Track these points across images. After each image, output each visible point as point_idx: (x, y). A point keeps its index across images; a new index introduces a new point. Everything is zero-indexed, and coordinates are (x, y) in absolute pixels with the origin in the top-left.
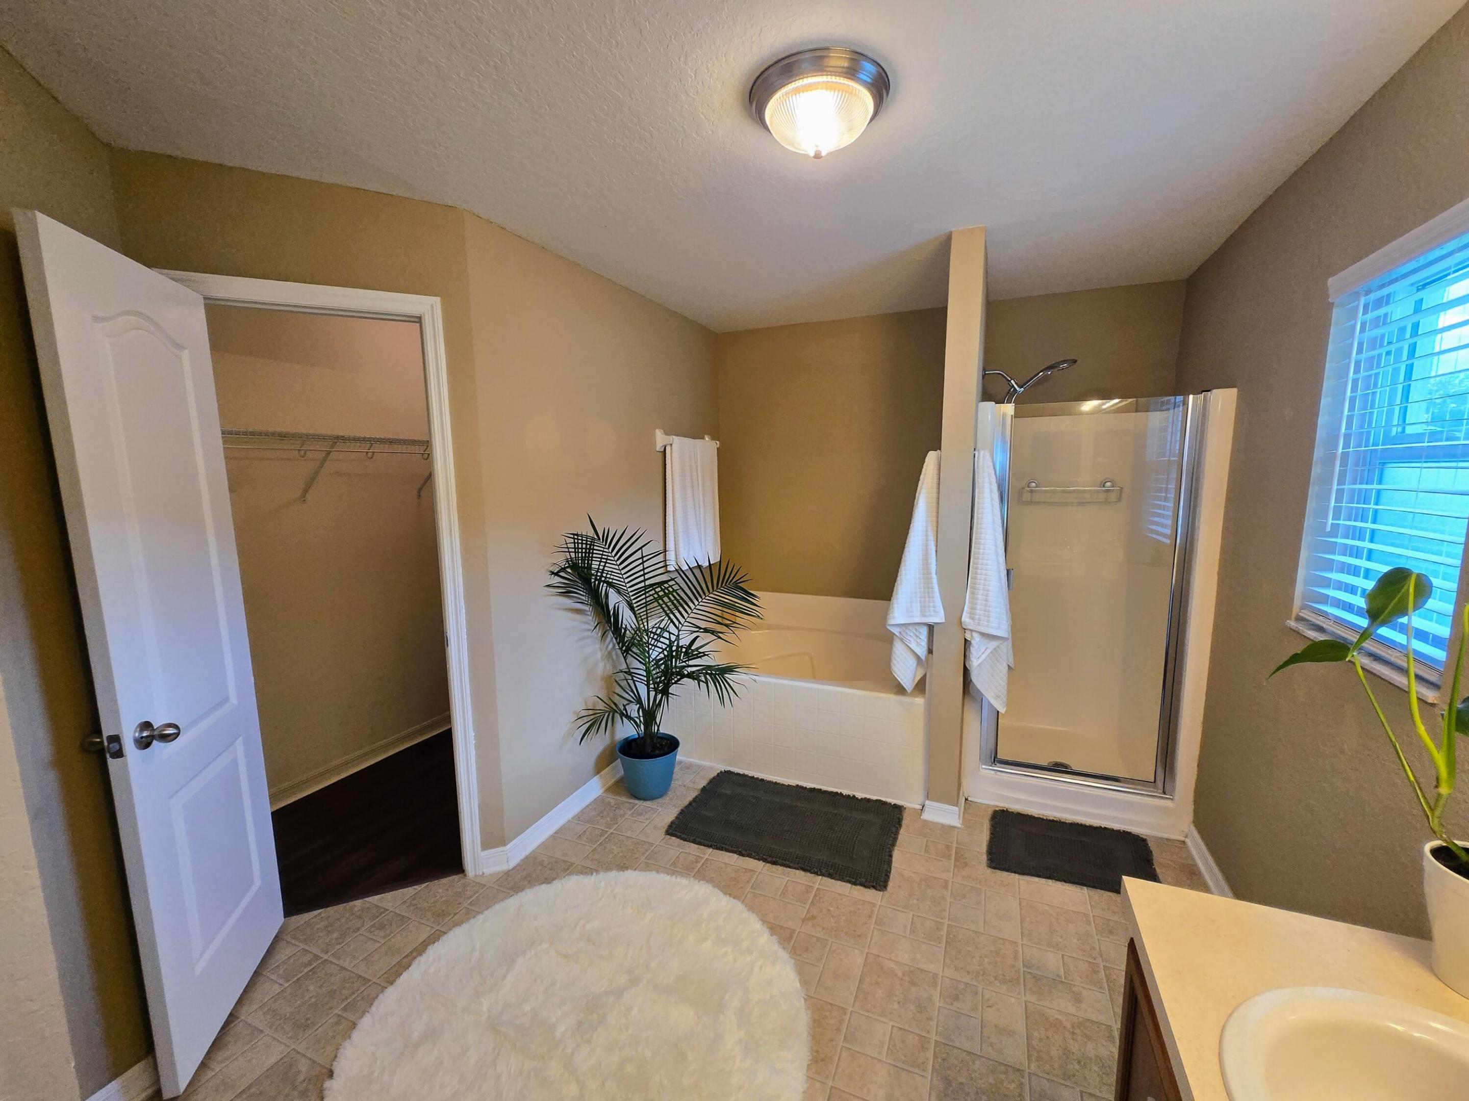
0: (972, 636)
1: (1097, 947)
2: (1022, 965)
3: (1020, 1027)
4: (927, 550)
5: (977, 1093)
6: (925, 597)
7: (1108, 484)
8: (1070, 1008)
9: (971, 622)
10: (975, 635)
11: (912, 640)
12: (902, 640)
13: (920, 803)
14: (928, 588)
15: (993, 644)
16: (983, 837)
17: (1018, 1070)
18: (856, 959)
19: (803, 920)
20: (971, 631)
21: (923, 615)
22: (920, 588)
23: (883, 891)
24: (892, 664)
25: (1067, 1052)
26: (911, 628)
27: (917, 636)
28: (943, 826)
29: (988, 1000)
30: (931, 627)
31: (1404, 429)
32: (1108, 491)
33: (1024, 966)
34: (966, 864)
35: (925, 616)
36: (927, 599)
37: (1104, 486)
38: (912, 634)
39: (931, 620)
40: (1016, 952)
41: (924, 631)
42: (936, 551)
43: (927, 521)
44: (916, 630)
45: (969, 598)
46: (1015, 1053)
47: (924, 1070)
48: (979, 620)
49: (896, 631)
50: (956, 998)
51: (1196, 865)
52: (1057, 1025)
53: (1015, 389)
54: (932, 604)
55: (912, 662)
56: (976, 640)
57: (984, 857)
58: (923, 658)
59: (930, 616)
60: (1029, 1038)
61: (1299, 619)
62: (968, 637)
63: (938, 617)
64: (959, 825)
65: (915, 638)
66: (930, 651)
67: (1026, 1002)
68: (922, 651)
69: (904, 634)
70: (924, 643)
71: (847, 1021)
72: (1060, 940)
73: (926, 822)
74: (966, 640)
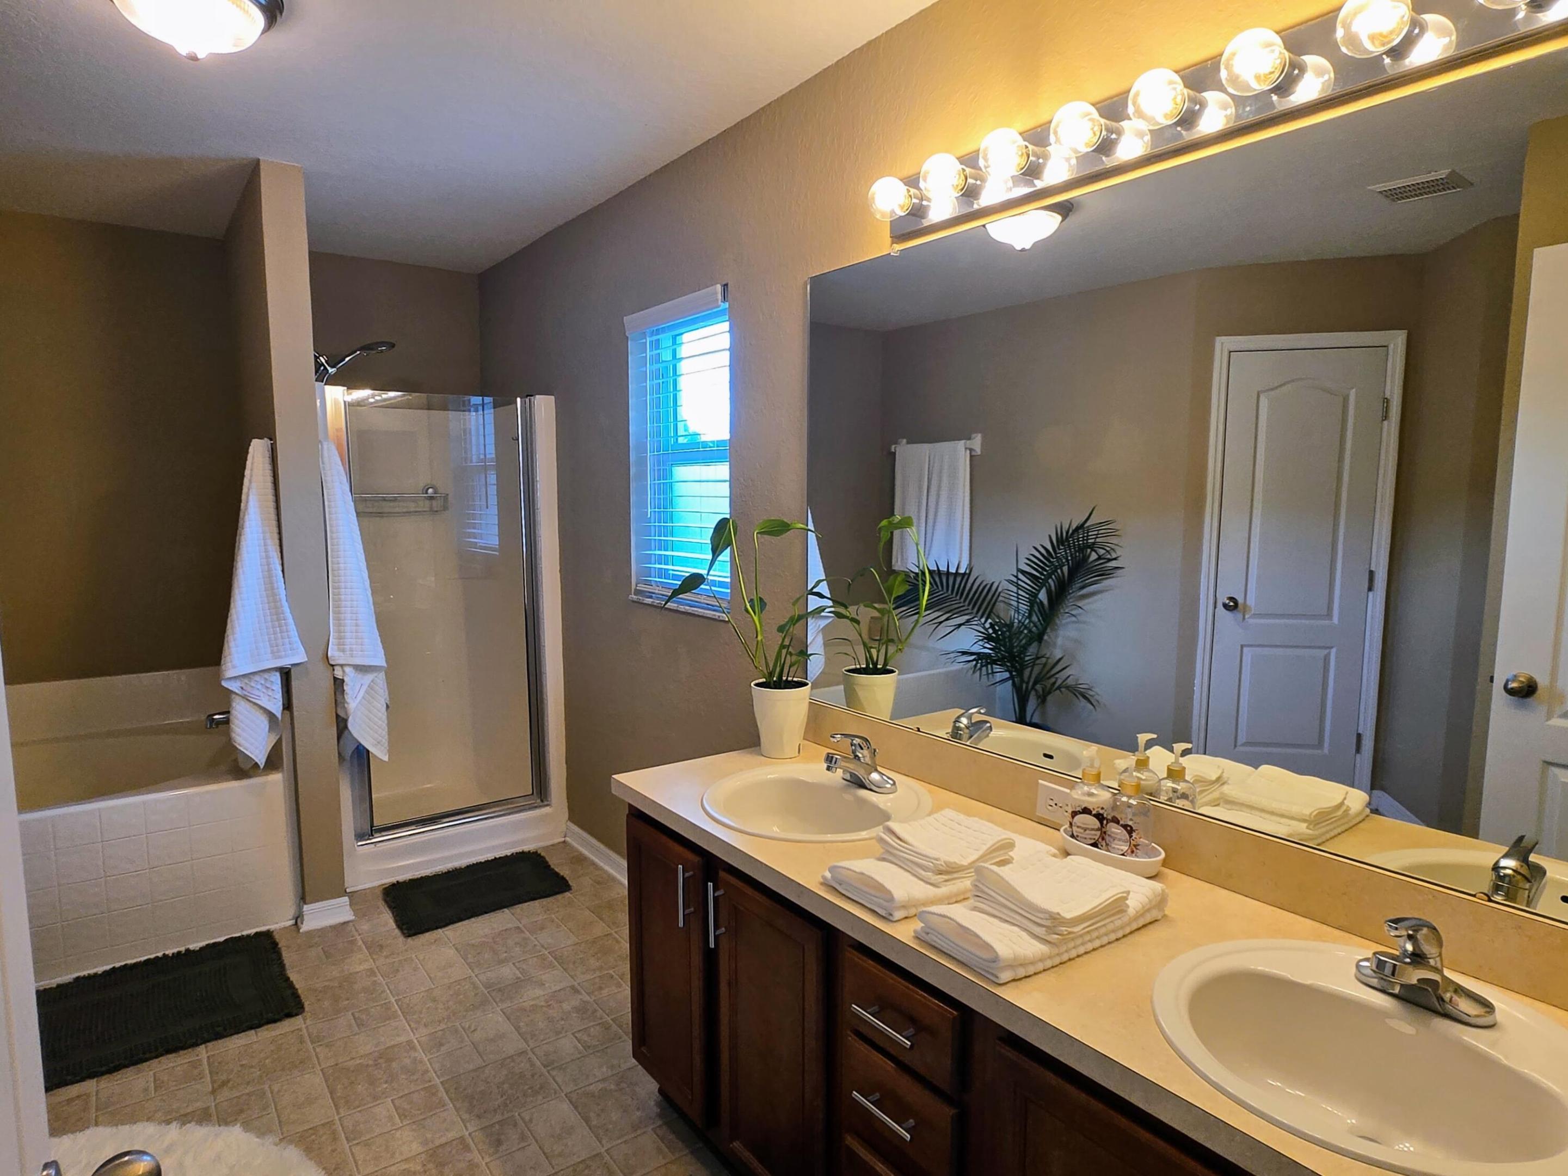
0: (344, 671)
1: (536, 943)
2: (483, 989)
3: (507, 1027)
4: (269, 570)
5: (498, 1087)
6: (275, 633)
7: (430, 491)
8: (539, 992)
9: (341, 654)
10: (347, 669)
11: (262, 695)
12: (245, 698)
13: (291, 917)
14: (278, 620)
15: (369, 678)
16: (387, 919)
17: (523, 1052)
18: (314, 1081)
19: (214, 1092)
20: (342, 666)
21: (275, 655)
22: (266, 622)
23: (301, 1013)
24: (233, 735)
25: (550, 1020)
26: (257, 678)
27: (267, 688)
28: (334, 928)
29: (469, 1027)
30: (286, 674)
31: (677, 440)
32: (431, 498)
33: (486, 988)
34: (381, 947)
35: (280, 657)
36: (279, 635)
37: (427, 493)
38: (259, 687)
39: (285, 662)
40: (473, 984)
41: (277, 678)
42: (283, 571)
43: (264, 532)
44: (266, 679)
45: (334, 625)
46: (513, 1044)
47: (443, 1106)
48: (351, 650)
49: (233, 686)
50: (441, 1045)
51: (581, 854)
52: (534, 1008)
53: (325, 368)
54: (287, 640)
55: (264, 722)
56: (351, 679)
57: (397, 932)
58: (279, 715)
59: (286, 656)
60: (517, 1029)
61: (638, 592)
62: (338, 673)
63: (296, 655)
64: (353, 918)
65: (264, 691)
66: (288, 705)
67: (501, 1010)
68: (276, 707)
69: (249, 689)
70: (279, 695)
71: (341, 1128)
72: (505, 955)
73: (309, 933)
74: (335, 679)
